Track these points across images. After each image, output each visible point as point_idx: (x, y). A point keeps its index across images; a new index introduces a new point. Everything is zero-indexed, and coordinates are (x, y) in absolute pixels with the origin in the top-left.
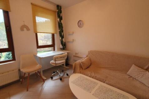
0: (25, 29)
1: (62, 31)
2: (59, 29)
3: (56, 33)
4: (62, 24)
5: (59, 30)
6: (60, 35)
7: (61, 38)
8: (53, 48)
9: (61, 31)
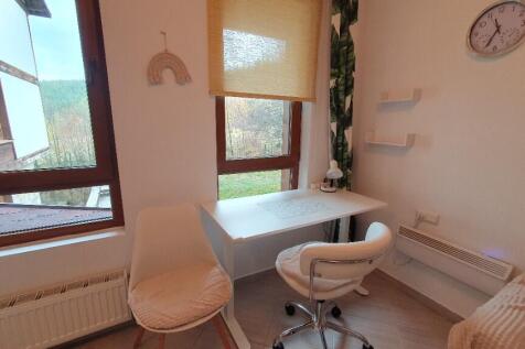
0: (168, 75)
1: (348, 89)
2: (332, 75)
3: (313, 99)
4: (350, 44)
5: (332, 83)
6: (332, 109)
7: (334, 126)
8: (288, 171)
9: (342, 88)
